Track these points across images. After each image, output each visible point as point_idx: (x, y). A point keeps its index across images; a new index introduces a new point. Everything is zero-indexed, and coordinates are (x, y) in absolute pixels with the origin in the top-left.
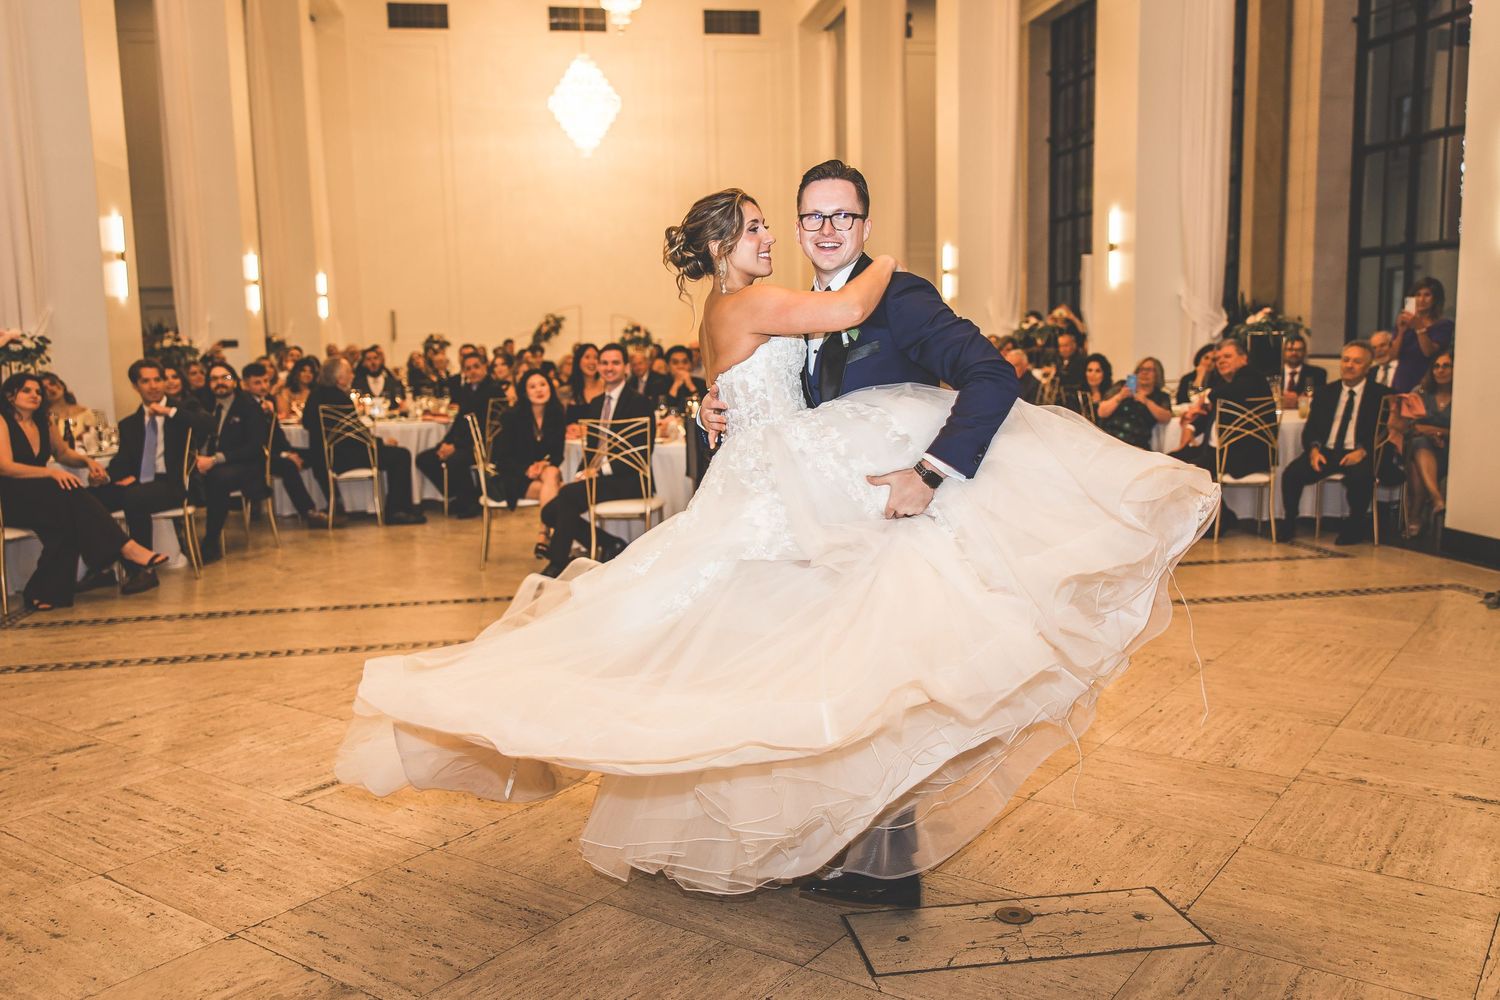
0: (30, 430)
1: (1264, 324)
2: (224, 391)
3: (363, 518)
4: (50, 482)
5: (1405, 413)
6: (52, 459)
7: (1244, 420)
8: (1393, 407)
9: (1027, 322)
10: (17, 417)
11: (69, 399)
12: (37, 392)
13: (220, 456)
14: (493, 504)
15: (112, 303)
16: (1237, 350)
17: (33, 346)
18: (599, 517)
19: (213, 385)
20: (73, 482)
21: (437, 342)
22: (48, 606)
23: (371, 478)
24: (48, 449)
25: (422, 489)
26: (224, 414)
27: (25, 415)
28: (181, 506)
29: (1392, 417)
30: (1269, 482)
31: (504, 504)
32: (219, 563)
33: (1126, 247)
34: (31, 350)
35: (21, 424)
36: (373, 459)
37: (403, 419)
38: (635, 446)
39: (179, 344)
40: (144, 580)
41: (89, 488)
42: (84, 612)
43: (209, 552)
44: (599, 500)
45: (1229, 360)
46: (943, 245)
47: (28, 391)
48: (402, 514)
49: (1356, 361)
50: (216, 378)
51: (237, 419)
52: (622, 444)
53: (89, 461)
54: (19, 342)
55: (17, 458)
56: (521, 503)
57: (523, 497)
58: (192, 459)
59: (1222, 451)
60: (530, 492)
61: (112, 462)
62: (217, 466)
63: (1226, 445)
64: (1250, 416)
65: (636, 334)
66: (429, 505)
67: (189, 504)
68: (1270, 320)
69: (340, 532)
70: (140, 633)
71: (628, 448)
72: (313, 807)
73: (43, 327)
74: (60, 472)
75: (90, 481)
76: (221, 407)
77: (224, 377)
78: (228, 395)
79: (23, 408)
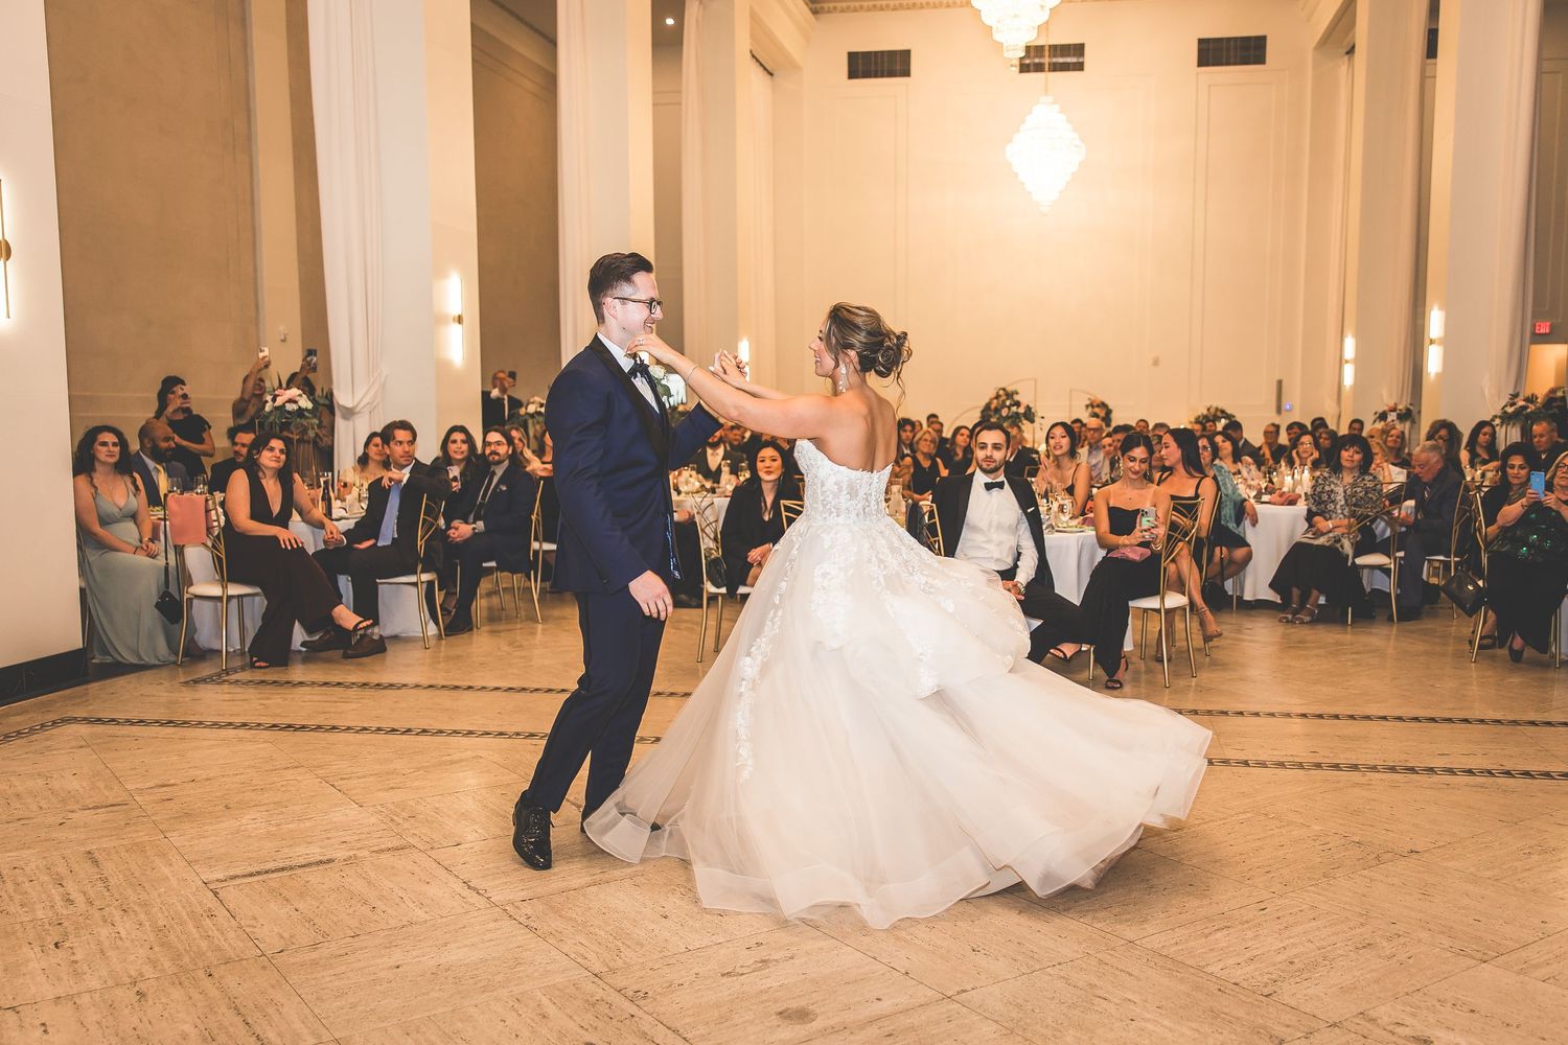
0: (272, 488)
9: (1513, 406)
10: (260, 474)
12: (281, 451)
13: (481, 524)
14: (713, 590)
15: (443, 366)
26: (495, 482)
27: (268, 473)
35: (263, 481)
40: (371, 646)
47: (272, 449)
54: (296, 402)
55: (254, 516)
60: (750, 578)
65: (1014, 409)
72: (216, 894)
73: (372, 392)
74: (298, 532)
75: (325, 542)
76: (494, 473)
77: (498, 443)
78: (500, 462)
79: (267, 468)
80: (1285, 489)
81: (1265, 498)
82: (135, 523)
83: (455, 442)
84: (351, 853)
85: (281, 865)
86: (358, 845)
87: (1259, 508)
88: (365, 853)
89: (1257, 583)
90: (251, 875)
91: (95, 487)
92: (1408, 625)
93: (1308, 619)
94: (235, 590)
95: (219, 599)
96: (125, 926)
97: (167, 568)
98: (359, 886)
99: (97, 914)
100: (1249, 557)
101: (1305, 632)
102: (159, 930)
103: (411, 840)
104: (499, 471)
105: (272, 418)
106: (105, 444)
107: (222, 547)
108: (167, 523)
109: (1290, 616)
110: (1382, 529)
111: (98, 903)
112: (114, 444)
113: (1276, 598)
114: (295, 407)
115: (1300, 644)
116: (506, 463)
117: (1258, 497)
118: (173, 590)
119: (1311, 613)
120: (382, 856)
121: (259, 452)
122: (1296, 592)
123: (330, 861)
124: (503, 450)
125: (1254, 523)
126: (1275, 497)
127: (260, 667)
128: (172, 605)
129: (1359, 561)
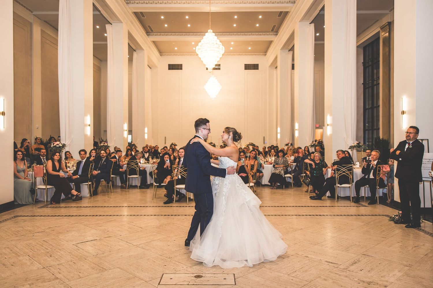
0: (57, 164)
1: (356, 146)
2: (103, 156)
3: (135, 187)
4: (59, 175)
5: (384, 170)
6: (61, 170)
7: (342, 170)
8: (381, 168)
9: (313, 143)
10: (54, 161)
11: (72, 157)
12: (59, 156)
13: (99, 171)
14: (156, 184)
15: (86, 136)
16: (342, 153)
17: (62, 146)
18: (176, 188)
19: (101, 155)
20: (63, 176)
21: (173, 145)
22: (55, 203)
23: (137, 177)
24: (60, 168)
25: (149, 180)
26: (103, 162)
27: (56, 161)
28: (88, 182)
29: (381, 171)
30: (350, 186)
31: (158, 184)
32: (97, 196)
33: (331, 125)
34: (61, 146)
35: (55, 163)
36: (138, 173)
37: (148, 164)
38: (185, 172)
39: (105, 145)
40: (79, 198)
41: (67, 178)
42: (62, 205)
43: (94, 193)
44: (177, 185)
45: (340, 155)
46: (296, 123)
47: (57, 155)
48: (143, 186)
49: (374, 155)
50: (102, 153)
51: (105, 163)
52: (182, 171)
53: (69, 171)
54: (59, 145)
56: (162, 184)
57: (163, 183)
58: (91, 171)
59: (337, 178)
60: (164, 182)
61: (74, 171)
62: (98, 174)
63: (338, 177)
64: (344, 169)
66: (152, 184)
67: (89, 182)
68: (357, 145)
69: (128, 190)
70: (70, 210)
71: (184, 172)
72: (77, 246)
73: (70, 141)
74: (61, 174)
75: (68, 175)
76: (103, 160)
77: (104, 153)
78: (104, 157)
79: (56, 159)
80: (269, 161)
81: (266, 163)
82: (24, 172)
83: (93, 152)
84: (100, 238)
85: (87, 241)
86: (100, 237)
87: (264, 165)
88: (102, 238)
89: (265, 181)
90: (82, 243)
91: (17, 164)
92: (296, 188)
93: (276, 188)
94: (48, 187)
95: (45, 189)
96: (62, 252)
97: (32, 182)
98: (105, 244)
99: (55, 251)
100: (263, 176)
101: (275, 191)
102: (70, 253)
103: (111, 235)
104: (104, 159)
105: (54, 149)
106: (19, 155)
107: (46, 177)
108: (33, 172)
109: (272, 188)
110: (289, 169)
111: (53, 249)
112: (21, 154)
113: (270, 184)
114: (59, 146)
115: (274, 193)
116: (106, 157)
117: (264, 163)
118: (33, 187)
119: (276, 187)
120: (106, 238)
121: (54, 156)
122: (273, 183)
123: (96, 240)
124: (105, 155)
125: (263, 168)
126: (268, 163)
127: (54, 204)
128: (33, 190)
129: (285, 176)
